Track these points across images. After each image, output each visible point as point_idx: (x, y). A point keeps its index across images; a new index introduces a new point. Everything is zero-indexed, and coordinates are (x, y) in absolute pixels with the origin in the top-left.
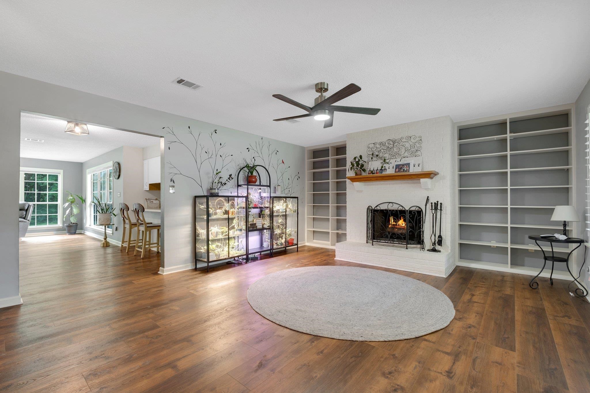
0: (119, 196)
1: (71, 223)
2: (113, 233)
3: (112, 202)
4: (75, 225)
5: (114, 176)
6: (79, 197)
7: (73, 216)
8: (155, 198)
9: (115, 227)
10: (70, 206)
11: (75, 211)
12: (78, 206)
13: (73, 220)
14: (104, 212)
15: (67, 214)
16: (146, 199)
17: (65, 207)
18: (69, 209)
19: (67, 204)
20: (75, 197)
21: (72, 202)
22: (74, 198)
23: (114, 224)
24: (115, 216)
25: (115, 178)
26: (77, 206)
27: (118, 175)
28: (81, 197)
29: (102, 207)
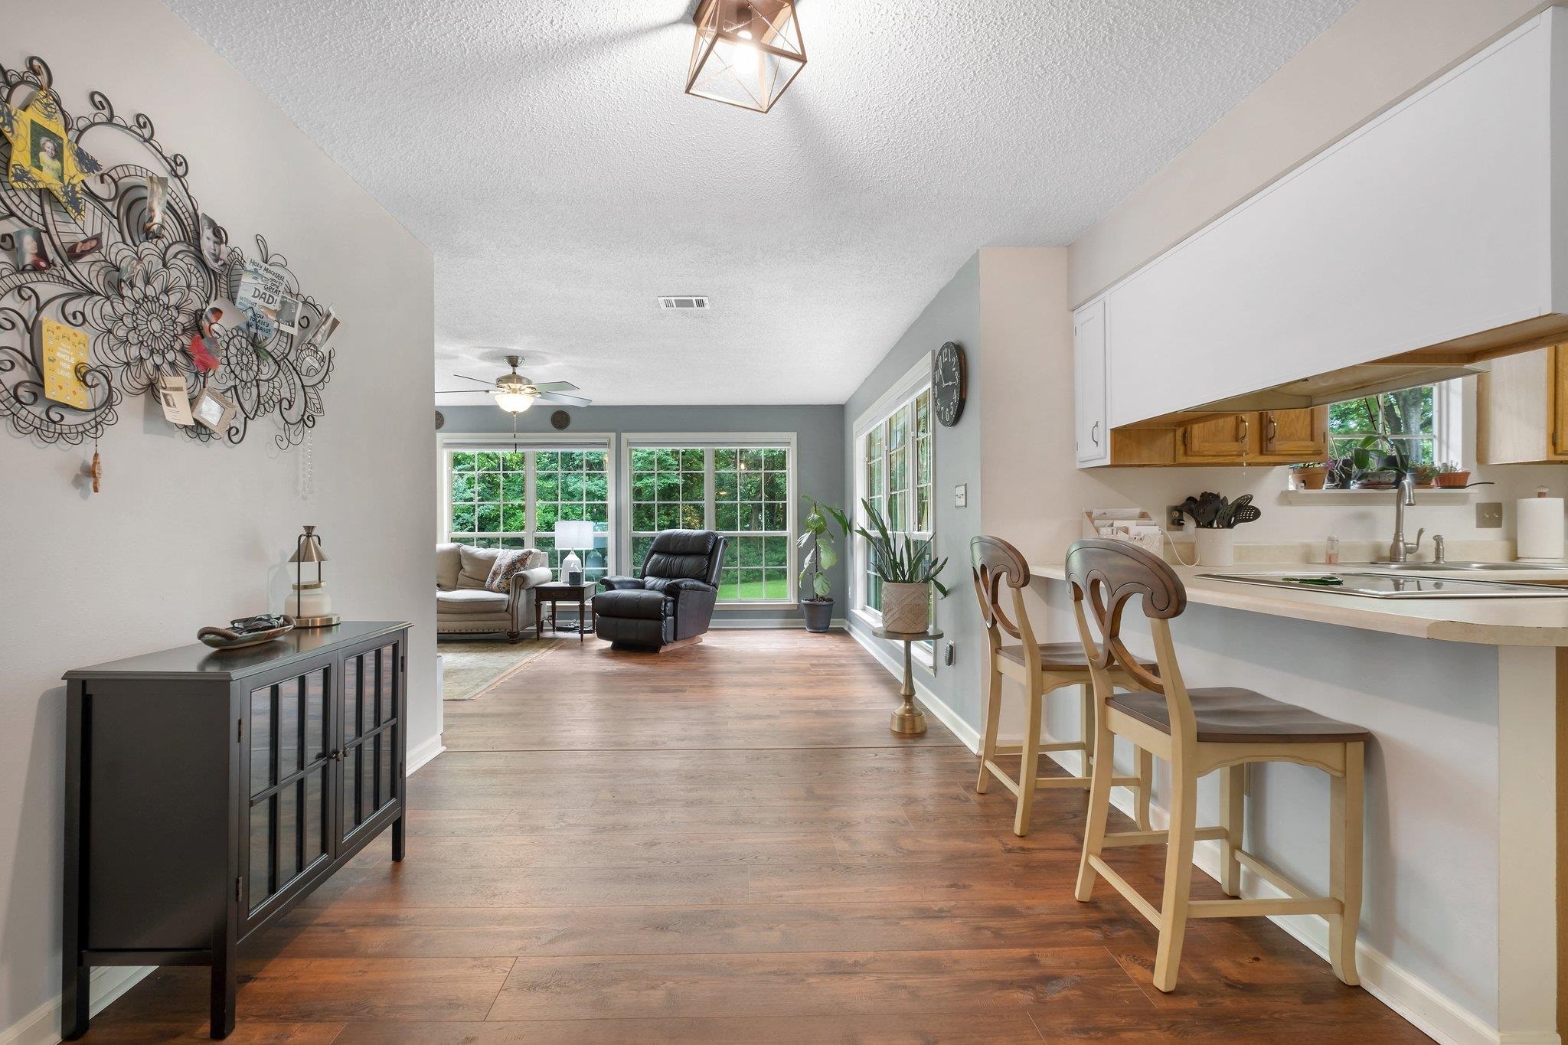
0: (961, 502)
1: (815, 597)
2: (935, 668)
3: (930, 533)
4: (825, 603)
5: (939, 414)
6: (835, 515)
7: (821, 574)
8: (1137, 511)
9: (944, 644)
10: (813, 543)
11: (826, 560)
12: (833, 542)
13: (820, 587)
14: (904, 576)
15: (805, 566)
16: (1089, 514)
17: (802, 545)
18: (812, 552)
19: (806, 536)
20: (826, 514)
21: (818, 532)
22: (822, 518)
23: (941, 636)
24: (945, 593)
25: (945, 423)
26: (830, 544)
27: (954, 405)
28: (839, 513)
29: (894, 554)
